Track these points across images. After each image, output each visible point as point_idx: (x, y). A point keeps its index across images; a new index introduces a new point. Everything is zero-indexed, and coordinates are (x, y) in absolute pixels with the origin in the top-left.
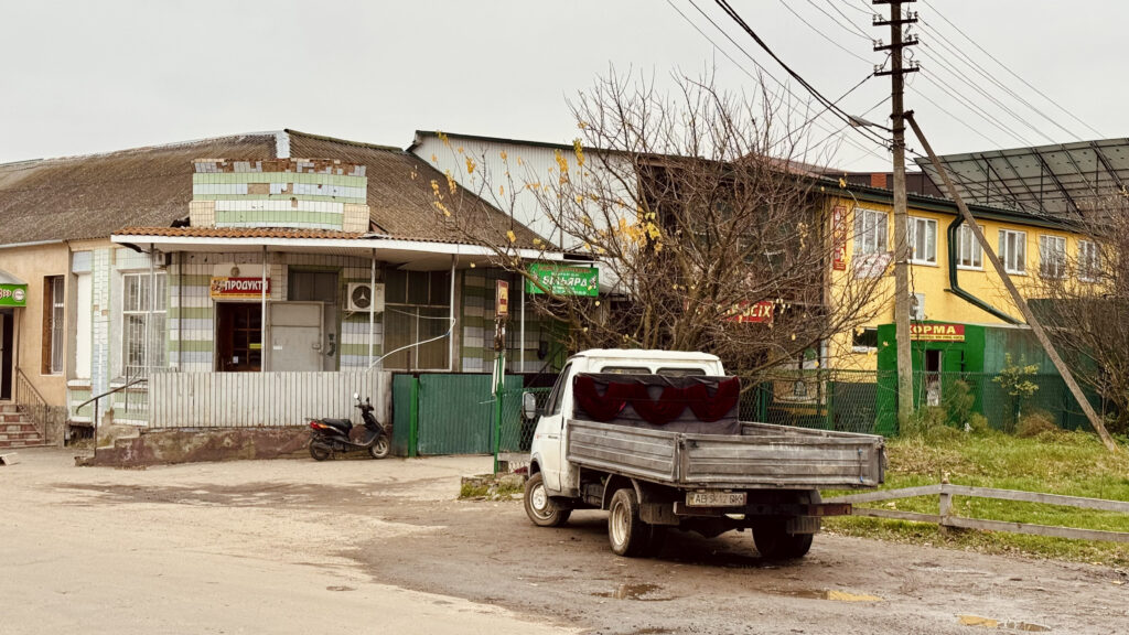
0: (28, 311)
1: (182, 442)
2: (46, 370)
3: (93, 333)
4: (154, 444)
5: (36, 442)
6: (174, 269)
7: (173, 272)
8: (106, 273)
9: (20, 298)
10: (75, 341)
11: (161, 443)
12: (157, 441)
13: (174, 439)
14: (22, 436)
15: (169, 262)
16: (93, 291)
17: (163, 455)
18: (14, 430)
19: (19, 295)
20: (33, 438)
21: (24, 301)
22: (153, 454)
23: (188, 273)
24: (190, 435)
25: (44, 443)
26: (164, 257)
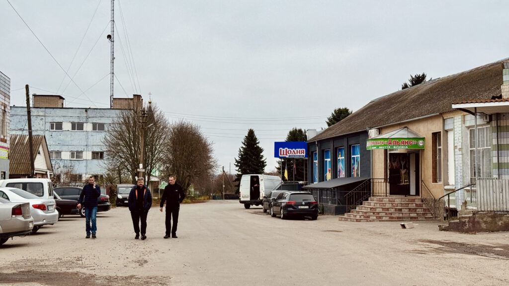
0: (425, 151)
1: (497, 219)
2: (435, 180)
3: (455, 160)
4: (481, 220)
5: (431, 218)
6: (494, 123)
7: (493, 125)
8: (460, 129)
9: (421, 145)
10: (447, 165)
11: (485, 220)
12: (482, 219)
13: (492, 218)
14: (424, 214)
15: (491, 120)
16: (454, 139)
17: (486, 226)
18: (420, 211)
19: (421, 143)
20: (430, 216)
21: (423, 146)
22: (480, 226)
23: (502, 125)
24: (501, 215)
25: (434, 218)
26: (488, 118)
